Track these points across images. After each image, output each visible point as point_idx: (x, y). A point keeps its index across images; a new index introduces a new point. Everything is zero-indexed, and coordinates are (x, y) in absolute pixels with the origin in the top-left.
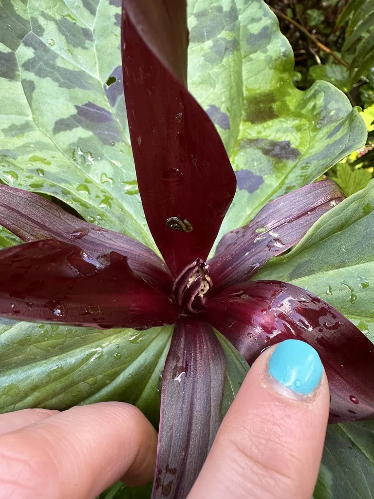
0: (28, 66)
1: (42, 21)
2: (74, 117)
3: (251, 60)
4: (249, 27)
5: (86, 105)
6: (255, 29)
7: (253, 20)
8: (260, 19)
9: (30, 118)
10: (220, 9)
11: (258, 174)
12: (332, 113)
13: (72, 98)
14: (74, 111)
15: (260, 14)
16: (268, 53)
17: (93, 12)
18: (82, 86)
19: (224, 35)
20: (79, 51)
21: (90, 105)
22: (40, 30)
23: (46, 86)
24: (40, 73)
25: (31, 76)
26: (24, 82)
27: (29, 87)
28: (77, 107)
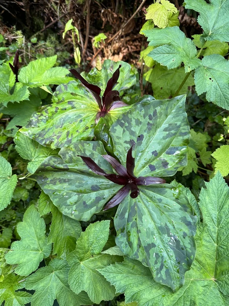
0: (126, 127)
1: (133, 119)
2: (129, 141)
3: (178, 138)
4: (182, 130)
5: (132, 140)
6: (183, 131)
7: (184, 129)
8: (186, 130)
9: (121, 136)
10: (176, 124)
11: (156, 168)
12: (183, 162)
13: (130, 138)
14: (129, 140)
15: (187, 128)
16: (184, 138)
17: (144, 118)
18: (133, 136)
19: (173, 132)
20: (137, 126)
21: (133, 140)
22: (131, 121)
23: (127, 133)
24: (127, 130)
25: (125, 129)
26: (124, 129)
27: (124, 131)
28: (130, 140)
